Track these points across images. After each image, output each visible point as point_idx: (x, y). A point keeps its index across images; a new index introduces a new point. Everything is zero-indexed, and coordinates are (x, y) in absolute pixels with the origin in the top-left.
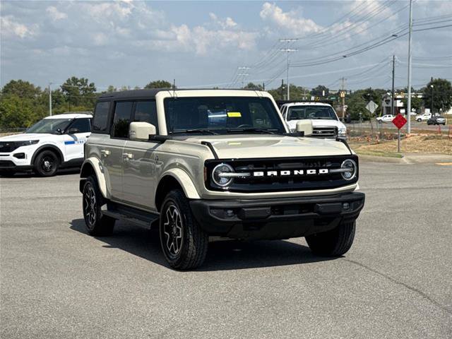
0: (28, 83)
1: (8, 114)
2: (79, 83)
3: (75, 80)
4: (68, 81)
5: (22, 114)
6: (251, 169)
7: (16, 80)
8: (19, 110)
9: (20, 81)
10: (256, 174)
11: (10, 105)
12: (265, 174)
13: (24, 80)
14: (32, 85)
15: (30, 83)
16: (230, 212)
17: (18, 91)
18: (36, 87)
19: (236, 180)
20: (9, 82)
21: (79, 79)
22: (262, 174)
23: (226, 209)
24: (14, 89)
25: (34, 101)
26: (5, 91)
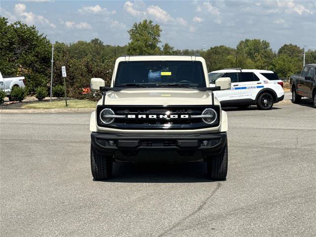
0: (296, 46)
1: (277, 68)
5: (287, 68)
6: (127, 112)
7: (288, 44)
8: (284, 65)
9: (291, 44)
10: (129, 116)
11: (279, 62)
12: (137, 116)
13: (294, 44)
14: (299, 48)
15: (298, 46)
16: (111, 142)
17: (288, 52)
18: (301, 48)
19: (117, 120)
20: (283, 45)
22: (134, 116)
23: (108, 140)
24: (286, 50)
25: (299, 58)
26: (280, 52)
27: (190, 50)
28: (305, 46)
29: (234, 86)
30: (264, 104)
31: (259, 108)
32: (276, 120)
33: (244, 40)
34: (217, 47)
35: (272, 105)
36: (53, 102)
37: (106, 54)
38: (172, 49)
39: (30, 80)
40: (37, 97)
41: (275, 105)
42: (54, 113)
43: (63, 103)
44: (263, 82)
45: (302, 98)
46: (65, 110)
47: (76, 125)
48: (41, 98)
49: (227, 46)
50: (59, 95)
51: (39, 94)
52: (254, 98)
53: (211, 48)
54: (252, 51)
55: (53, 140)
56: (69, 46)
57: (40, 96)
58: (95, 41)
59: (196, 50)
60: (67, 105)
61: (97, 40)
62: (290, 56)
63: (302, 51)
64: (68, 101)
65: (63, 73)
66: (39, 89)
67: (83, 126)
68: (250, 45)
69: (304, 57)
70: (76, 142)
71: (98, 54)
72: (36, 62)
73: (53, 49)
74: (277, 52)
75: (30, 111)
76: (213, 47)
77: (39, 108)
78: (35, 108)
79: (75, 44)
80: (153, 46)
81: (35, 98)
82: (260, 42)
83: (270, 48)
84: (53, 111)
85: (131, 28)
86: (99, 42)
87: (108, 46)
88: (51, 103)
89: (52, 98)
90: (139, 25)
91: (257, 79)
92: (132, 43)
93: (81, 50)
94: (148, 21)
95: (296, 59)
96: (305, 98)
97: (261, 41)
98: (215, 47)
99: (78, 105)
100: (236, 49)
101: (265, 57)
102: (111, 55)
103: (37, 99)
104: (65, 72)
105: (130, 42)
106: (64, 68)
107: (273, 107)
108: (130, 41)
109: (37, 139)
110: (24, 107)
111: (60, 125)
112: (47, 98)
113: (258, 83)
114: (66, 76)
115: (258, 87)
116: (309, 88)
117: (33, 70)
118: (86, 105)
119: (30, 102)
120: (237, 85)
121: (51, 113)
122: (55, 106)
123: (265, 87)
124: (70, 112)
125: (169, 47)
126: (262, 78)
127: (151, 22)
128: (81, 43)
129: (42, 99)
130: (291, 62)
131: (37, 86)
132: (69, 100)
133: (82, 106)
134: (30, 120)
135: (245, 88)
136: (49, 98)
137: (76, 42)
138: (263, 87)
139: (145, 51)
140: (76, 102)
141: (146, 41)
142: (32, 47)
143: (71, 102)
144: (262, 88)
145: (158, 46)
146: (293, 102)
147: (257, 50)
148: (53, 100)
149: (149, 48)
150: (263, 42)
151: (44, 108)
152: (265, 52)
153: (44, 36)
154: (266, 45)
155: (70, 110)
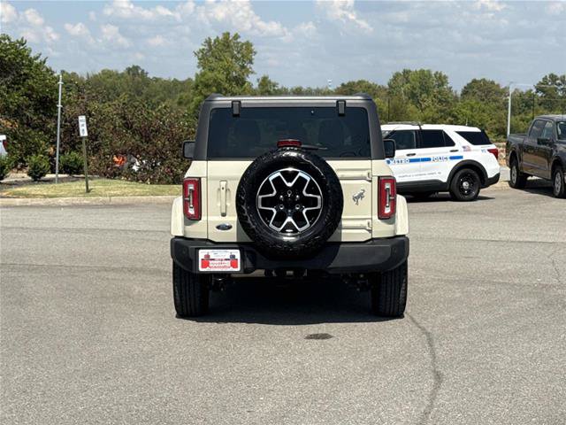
0: (493, 83)
2: (558, 82)
3: (553, 78)
4: (545, 79)
7: (478, 78)
9: (484, 80)
11: (464, 110)
14: (498, 86)
15: (496, 83)
17: (479, 93)
18: (502, 87)
20: (470, 81)
21: (559, 76)
24: (475, 90)
25: (497, 104)
26: (465, 92)
27: (305, 87)
28: (512, 83)
29: (408, 155)
30: (463, 190)
31: (454, 198)
32: (494, 221)
33: (401, 71)
34: (354, 83)
35: (479, 191)
36: (62, 184)
37: (153, 94)
38: (274, 86)
39: (15, 142)
40: (29, 174)
41: (483, 192)
42: (63, 207)
43: (79, 186)
44: (461, 149)
45: (530, 178)
46: (86, 201)
47: (109, 230)
48: (37, 176)
49: (371, 82)
50: (72, 170)
51: (34, 169)
52: (445, 180)
53: (343, 85)
54: (418, 91)
55: (68, 264)
56: (86, 78)
57: (36, 173)
58: (134, 71)
59: (315, 88)
60: (88, 191)
61: (136, 68)
62: (483, 100)
63: (504, 92)
64: (90, 181)
65: (81, 128)
66: (34, 159)
67: (123, 234)
68: (413, 80)
69: (510, 101)
70: (113, 270)
71: (139, 93)
72: (28, 107)
73: (60, 83)
74: (459, 93)
75: (18, 201)
76: (346, 83)
77: (35, 196)
78: (27, 196)
79: (97, 76)
80: (240, 81)
81: (25, 175)
82: (430, 75)
83: (449, 85)
84: (61, 201)
85: (202, 47)
86: (140, 71)
87: (157, 80)
88: (56, 185)
89: (60, 176)
90: (215, 41)
91: (450, 143)
92: (203, 75)
93: (108, 86)
94: (232, 35)
95: (494, 105)
96: (534, 178)
97: (433, 73)
98: (349, 83)
99: (108, 190)
100: (387, 86)
101: (440, 101)
102: (162, 95)
103: (30, 178)
104: (85, 128)
105: (199, 73)
106: (82, 120)
107: (480, 195)
108: (199, 71)
109: (34, 262)
110: (4, 194)
111: (78, 230)
112: (48, 176)
113: (452, 151)
114: (86, 134)
115: (452, 158)
116: (546, 161)
117: (22, 123)
118: (126, 191)
119: (17, 184)
120: (414, 154)
121: (59, 207)
122: (66, 191)
123: (465, 159)
124: (94, 203)
125: (270, 82)
126: (460, 142)
127: (236, 37)
128: (108, 74)
129: (39, 177)
130: (483, 111)
131: (28, 153)
132: (92, 179)
133: (118, 192)
134: (17, 220)
135: (429, 160)
136: (53, 176)
137: (98, 71)
138: (461, 157)
139: (225, 89)
140: (104, 184)
141: (228, 70)
142: (20, 80)
143: (95, 184)
144: (460, 160)
145: (248, 80)
146: (511, 186)
147: (425, 89)
148: (61, 180)
149: (234, 83)
150: (435, 75)
151: (45, 197)
152: (439, 92)
153: (42, 58)
154: (442, 79)
155: (95, 201)
